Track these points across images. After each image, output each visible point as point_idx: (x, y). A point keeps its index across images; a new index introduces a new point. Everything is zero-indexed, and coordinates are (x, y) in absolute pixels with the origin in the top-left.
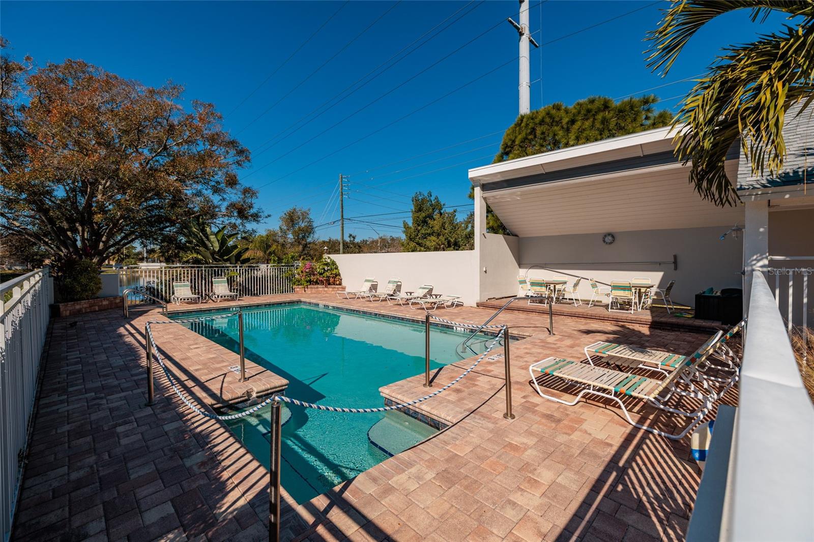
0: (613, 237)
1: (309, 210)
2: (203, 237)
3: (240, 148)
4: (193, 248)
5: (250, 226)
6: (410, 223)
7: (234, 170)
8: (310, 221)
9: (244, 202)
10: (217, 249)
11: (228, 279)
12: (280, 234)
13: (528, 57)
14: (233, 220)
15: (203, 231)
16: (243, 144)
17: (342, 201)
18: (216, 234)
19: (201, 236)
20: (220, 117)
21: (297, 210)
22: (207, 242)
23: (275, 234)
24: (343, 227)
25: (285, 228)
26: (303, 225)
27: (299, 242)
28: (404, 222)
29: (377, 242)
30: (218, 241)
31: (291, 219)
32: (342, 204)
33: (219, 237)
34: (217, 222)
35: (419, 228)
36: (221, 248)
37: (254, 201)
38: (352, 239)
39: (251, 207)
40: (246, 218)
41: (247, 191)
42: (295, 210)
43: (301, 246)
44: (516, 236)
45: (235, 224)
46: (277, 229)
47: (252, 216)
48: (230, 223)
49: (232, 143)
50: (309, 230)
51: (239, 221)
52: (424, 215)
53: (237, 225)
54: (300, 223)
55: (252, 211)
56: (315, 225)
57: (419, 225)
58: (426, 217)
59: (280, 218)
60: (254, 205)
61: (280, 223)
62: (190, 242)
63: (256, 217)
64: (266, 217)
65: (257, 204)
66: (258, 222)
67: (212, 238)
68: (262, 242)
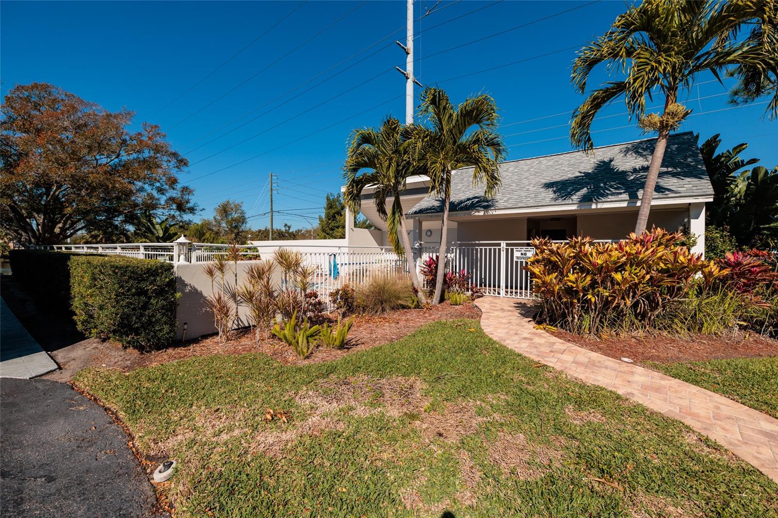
0: (431, 232)
1: (242, 203)
2: (151, 226)
3: (180, 158)
4: (142, 234)
5: (187, 217)
6: (323, 216)
7: (174, 173)
8: (243, 213)
9: (182, 198)
10: (161, 235)
11: (169, 258)
12: (214, 223)
13: (412, 95)
14: (172, 212)
15: (150, 221)
16: (182, 154)
17: (272, 196)
18: (160, 224)
19: (148, 225)
20: (165, 136)
21: (231, 202)
22: (153, 230)
23: (209, 223)
24: (272, 218)
25: (219, 218)
26: (235, 216)
27: (232, 231)
28: (320, 216)
29: (310, 231)
30: (162, 229)
31: (225, 210)
32: (272, 199)
33: (163, 226)
34: (159, 213)
35: (330, 221)
36: (164, 234)
37: (190, 197)
38: (287, 229)
39: (188, 202)
40: (184, 211)
41: (185, 190)
42: (228, 202)
43: (234, 234)
44: (380, 230)
45: (174, 215)
46: (211, 218)
47: (189, 209)
48: (170, 215)
49: (174, 155)
50: (242, 220)
51: (178, 213)
52: (334, 211)
53: (176, 216)
54: (233, 214)
55: (189, 205)
56: (247, 216)
57: (329, 219)
58: (335, 213)
59: (215, 209)
60: (191, 201)
61: (215, 214)
62: (140, 230)
63: (192, 210)
64: (201, 210)
65: (193, 200)
66: (194, 214)
67: (158, 227)
68: (197, 230)
